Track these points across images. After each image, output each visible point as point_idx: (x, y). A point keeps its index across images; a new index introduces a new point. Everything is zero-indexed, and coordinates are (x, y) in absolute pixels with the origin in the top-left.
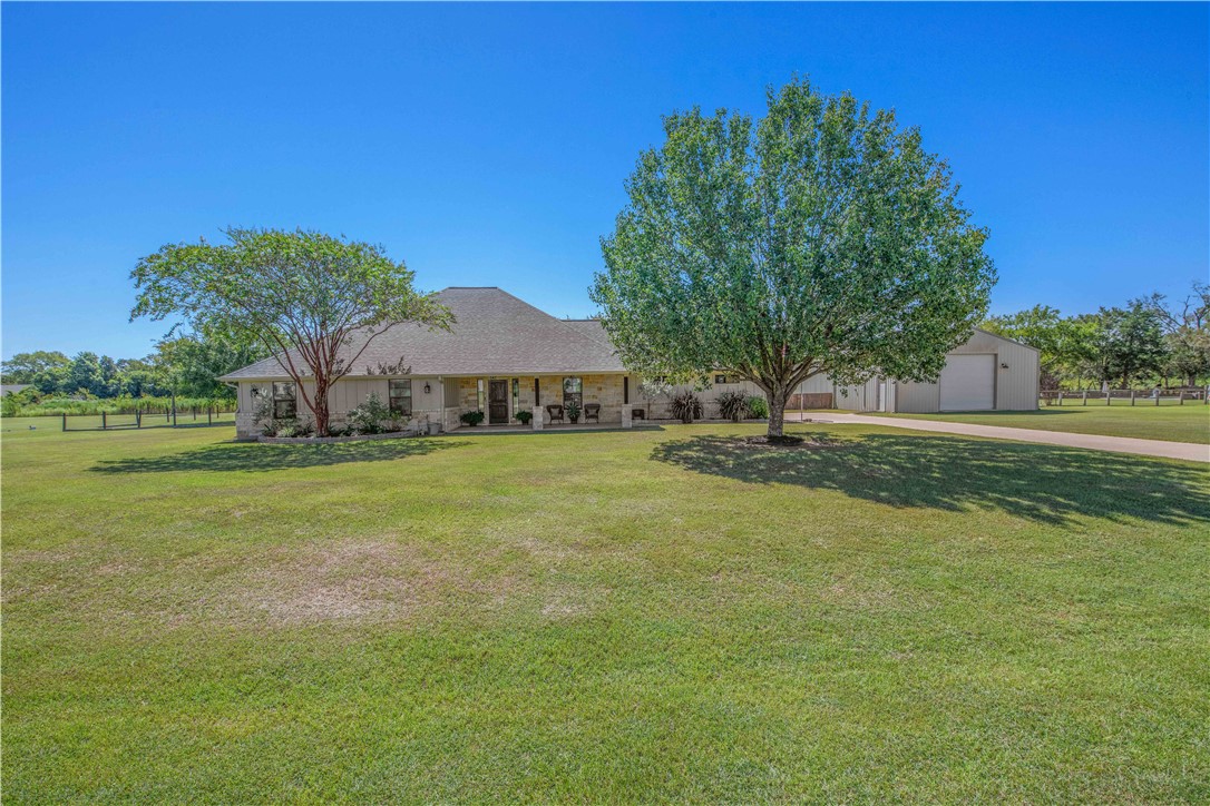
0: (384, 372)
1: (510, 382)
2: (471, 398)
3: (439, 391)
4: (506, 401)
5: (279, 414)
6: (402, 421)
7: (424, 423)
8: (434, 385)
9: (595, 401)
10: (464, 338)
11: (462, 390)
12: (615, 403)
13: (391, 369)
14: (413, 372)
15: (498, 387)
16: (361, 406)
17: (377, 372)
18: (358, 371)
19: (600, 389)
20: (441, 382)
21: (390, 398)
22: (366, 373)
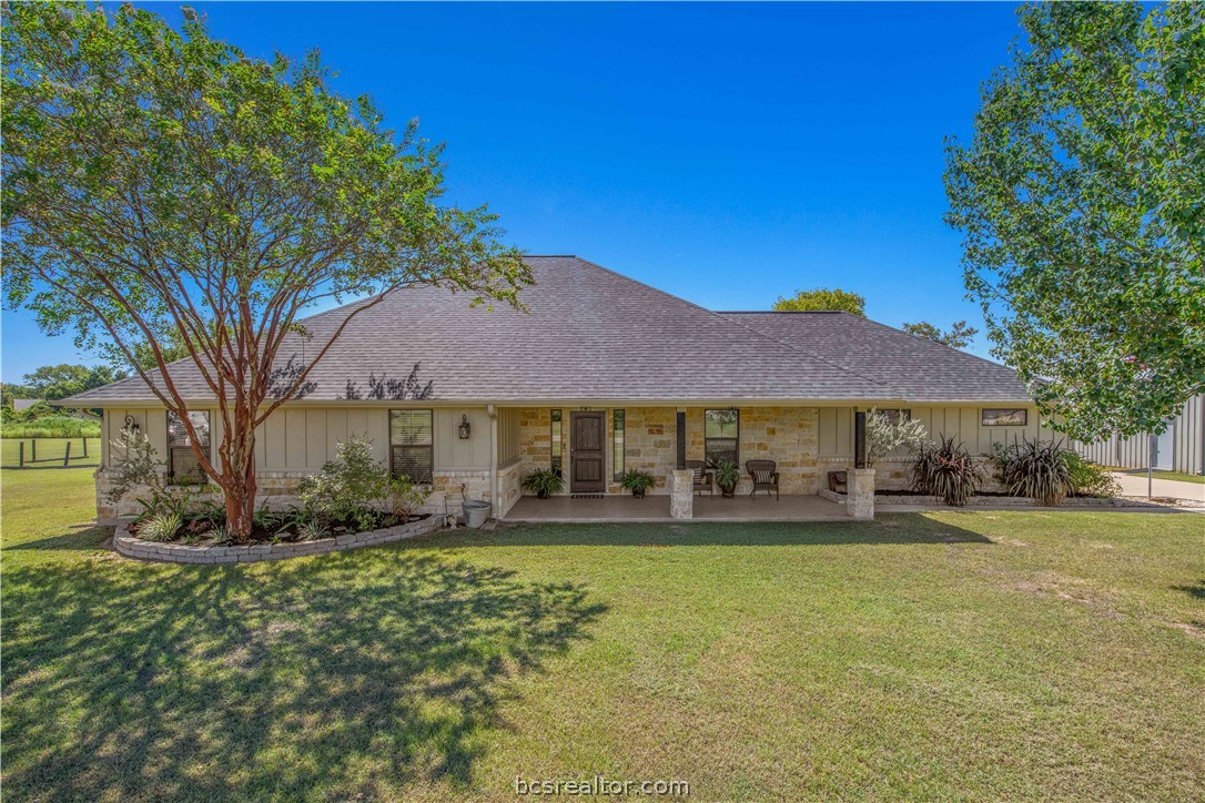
0: (379, 393)
1: (609, 417)
2: (540, 444)
3: (487, 436)
4: (601, 450)
5: (179, 473)
6: (412, 498)
7: (457, 501)
8: (479, 422)
9: (762, 455)
10: (533, 331)
11: (524, 430)
12: (799, 459)
13: (393, 386)
14: (436, 393)
15: (589, 424)
16: (329, 468)
17: (365, 392)
18: (328, 390)
19: (772, 432)
20: (493, 417)
21: (392, 447)
22: (344, 395)
